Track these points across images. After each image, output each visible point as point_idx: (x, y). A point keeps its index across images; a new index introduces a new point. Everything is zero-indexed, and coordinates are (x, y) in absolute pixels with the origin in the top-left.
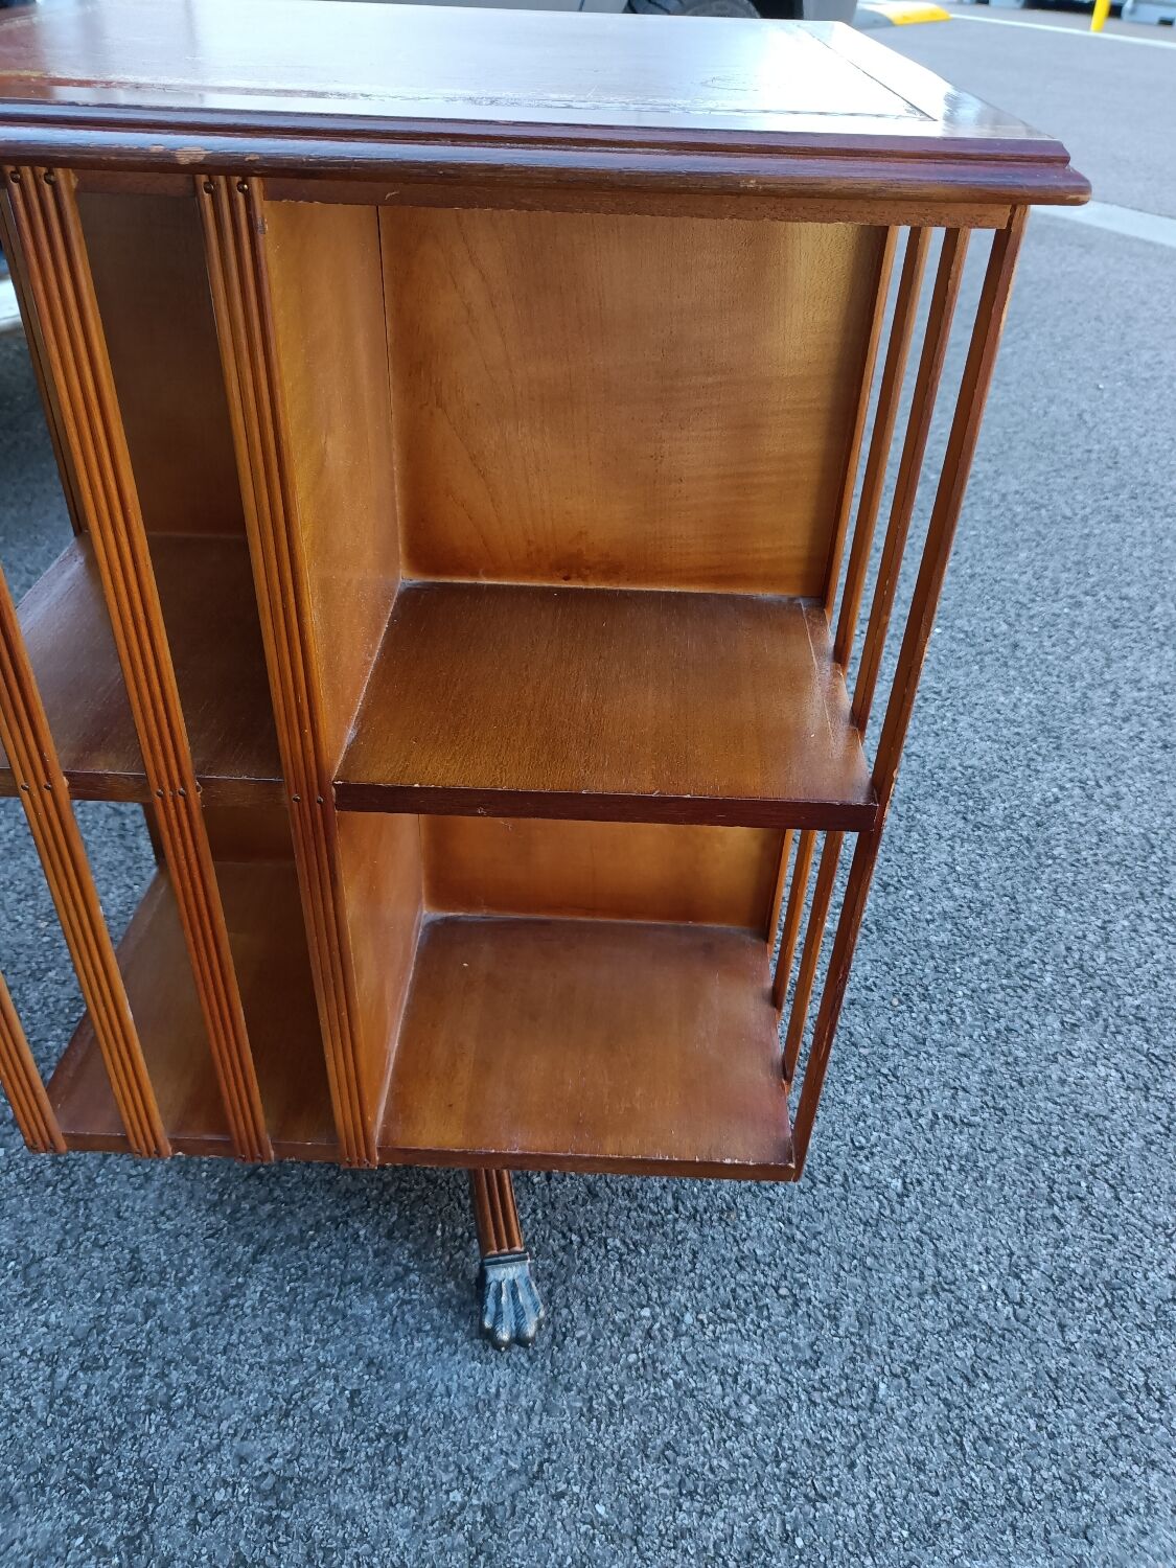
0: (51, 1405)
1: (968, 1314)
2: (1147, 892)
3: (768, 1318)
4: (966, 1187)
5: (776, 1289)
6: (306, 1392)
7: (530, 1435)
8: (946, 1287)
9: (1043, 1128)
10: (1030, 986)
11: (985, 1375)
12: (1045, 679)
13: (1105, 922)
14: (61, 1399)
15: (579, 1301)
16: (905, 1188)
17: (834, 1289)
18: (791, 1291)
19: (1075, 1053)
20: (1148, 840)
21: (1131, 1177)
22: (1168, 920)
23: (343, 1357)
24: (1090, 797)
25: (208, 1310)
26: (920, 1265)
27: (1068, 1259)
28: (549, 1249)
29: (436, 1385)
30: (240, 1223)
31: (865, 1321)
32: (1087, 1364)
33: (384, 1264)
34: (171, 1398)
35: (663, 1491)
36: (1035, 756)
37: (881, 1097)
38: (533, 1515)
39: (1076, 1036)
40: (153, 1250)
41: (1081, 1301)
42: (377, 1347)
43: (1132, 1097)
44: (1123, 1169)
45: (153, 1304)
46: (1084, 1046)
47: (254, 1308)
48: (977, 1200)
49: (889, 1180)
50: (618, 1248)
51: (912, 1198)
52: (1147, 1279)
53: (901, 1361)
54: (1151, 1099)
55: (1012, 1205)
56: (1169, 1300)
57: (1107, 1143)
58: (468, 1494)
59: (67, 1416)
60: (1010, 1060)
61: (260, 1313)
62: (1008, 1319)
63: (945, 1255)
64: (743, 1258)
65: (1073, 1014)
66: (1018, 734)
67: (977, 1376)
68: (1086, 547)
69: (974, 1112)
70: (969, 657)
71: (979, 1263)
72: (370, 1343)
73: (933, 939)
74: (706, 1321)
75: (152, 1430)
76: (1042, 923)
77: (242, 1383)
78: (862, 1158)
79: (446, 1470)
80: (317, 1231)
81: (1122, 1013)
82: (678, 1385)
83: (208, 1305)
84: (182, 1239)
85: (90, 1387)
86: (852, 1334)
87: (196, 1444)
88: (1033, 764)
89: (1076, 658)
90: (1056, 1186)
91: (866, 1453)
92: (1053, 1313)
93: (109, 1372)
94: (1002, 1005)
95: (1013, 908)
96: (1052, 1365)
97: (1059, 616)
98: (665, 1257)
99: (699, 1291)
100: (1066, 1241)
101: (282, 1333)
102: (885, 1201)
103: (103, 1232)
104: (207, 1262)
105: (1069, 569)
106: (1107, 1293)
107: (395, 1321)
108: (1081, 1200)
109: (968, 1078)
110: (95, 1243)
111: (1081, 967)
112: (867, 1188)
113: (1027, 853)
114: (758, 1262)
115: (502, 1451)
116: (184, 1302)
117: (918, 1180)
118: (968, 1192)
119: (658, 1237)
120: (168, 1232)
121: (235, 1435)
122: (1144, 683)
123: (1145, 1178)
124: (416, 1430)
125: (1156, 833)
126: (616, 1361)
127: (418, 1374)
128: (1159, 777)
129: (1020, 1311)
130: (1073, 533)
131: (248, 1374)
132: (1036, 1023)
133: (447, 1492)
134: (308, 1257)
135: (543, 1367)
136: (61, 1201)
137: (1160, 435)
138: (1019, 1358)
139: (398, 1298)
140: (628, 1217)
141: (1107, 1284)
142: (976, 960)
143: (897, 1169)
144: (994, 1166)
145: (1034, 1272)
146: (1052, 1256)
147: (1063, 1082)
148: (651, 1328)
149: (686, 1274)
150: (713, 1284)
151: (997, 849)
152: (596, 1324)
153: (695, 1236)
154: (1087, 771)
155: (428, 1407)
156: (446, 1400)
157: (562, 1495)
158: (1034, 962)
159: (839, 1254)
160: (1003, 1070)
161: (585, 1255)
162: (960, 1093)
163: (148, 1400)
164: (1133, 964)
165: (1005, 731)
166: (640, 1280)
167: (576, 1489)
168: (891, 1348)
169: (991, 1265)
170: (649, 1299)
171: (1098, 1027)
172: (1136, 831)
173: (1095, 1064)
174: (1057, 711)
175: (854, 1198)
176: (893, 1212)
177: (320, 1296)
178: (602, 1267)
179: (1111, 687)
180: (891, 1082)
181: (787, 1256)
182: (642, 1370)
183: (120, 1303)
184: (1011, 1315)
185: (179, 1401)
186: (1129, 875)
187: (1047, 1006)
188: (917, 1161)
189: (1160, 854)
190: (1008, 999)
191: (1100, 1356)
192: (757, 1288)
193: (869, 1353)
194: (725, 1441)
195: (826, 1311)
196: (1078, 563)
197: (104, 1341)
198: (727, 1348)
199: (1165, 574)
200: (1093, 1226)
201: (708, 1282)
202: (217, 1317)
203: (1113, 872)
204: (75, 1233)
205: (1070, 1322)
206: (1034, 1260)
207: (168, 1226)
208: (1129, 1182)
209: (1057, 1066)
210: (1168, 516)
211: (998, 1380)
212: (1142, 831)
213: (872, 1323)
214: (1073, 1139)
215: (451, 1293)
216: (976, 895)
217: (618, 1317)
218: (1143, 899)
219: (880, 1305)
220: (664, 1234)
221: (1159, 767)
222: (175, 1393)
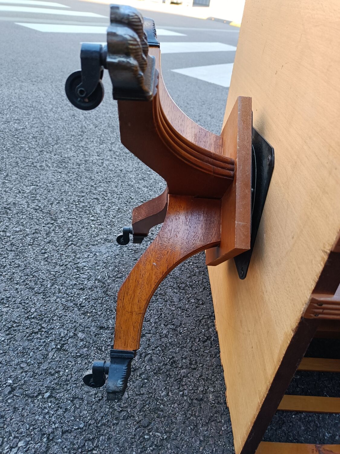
27: (53, 166)
32: (82, 167)
44: (21, 157)
50: (72, 233)
52: (56, 158)
53: (91, 187)
56: (61, 156)
64: (68, 210)
67: (91, 179)
100: (48, 166)
108: (33, 163)
112: (36, 191)
140: (58, 233)
176: (44, 187)
178: (79, 236)
193: (91, 192)
194: (124, 211)
198: (99, 212)
205: (71, 167)
206: (55, 170)
211: (91, 176)
213: (82, 191)
217: (96, 230)
220: (63, 225)
222: (170, 328)
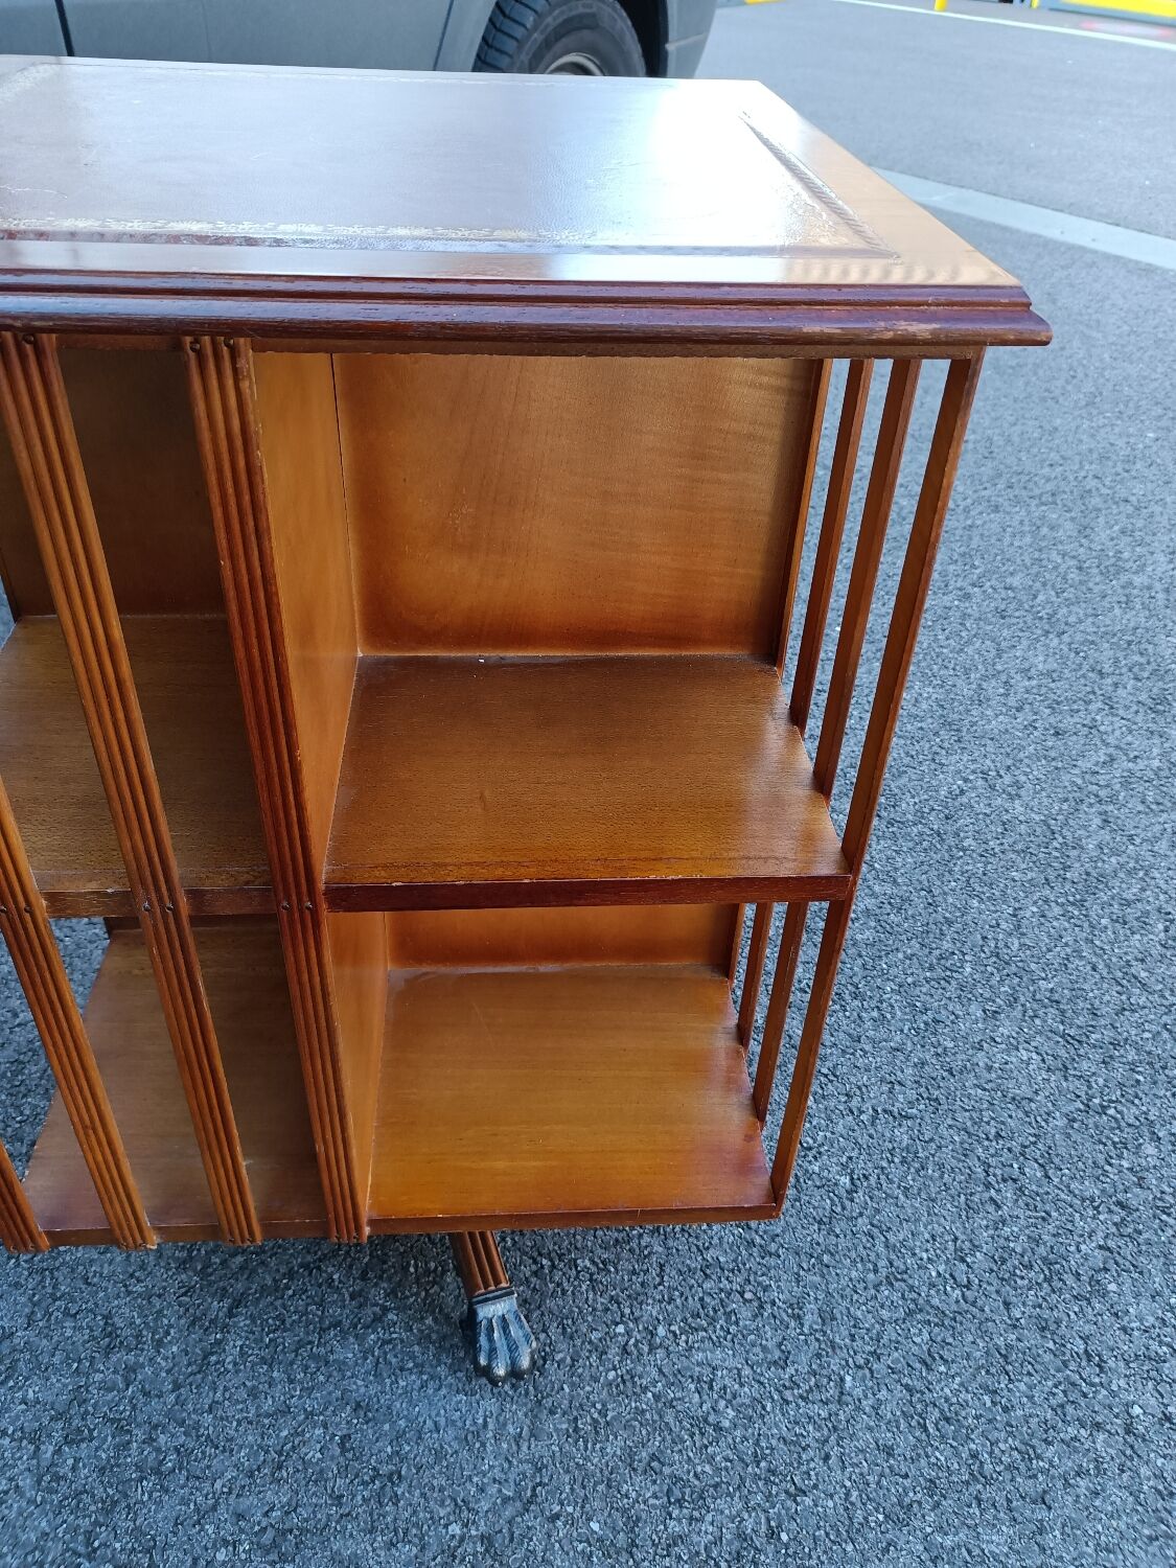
0: (39, 1483)
1: (921, 1301)
2: (1052, 878)
3: (737, 1323)
4: (909, 1178)
5: (742, 1294)
6: (296, 1442)
7: (521, 1462)
8: (899, 1277)
9: (974, 1115)
10: (953, 977)
11: (942, 1357)
12: (942, 672)
13: (1015, 909)
14: (50, 1477)
15: (555, 1325)
16: (853, 1184)
17: (796, 1288)
18: (755, 1294)
19: (997, 1039)
20: (1049, 826)
21: (1057, 1155)
22: (1073, 904)
23: (330, 1403)
24: (992, 787)
25: (190, 1370)
26: (873, 1258)
27: (1007, 1239)
28: (522, 1276)
29: (425, 1422)
30: (213, 1278)
31: (827, 1317)
32: (1032, 1338)
33: (360, 1306)
34: (161, 1463)
35: (651, 1501)
36: (939, 750)
37: (823, 1097)
38: (531, 1540)
39: (998, 1023)
40: (126, 1314)
41: (1022, 1278)
42: (362, 1390)
43: (1053, 1078)
44: (1050, 1148)
45: (131, 1369)
46: (1006, 1032)
47: (235, 1364)
48: (920, 1189)
49: (838, 1177)
50: (589, 1268)
51: (861, 1194)
52: (1079, 1251)
53: (864, 1352)
54: (1070, 1079)
55: (953, 1191)
56: (1100, 1270)
57: (1034, 1124)
58: (467, 1526)
59: (57, 1492)
60: (940, 1050)
61: (242, 1367)
62: (957, 1302)
63: (895, 1246)
64: (707, 1267)
65: (994, 1001)
66: (921, 728)
67: (934, 1359)
68: (971, 539)
69: (911, 1104)
70: (869, 653)
71: (927, 1251)
72: (354, 1387)
73: (859, 937)
74: (678, 1332)
75: (146, 1498)
76: (958, 914)
77: (231, 1440)
78: (810, 1158)
79: (442, 1504)
80: (291, 1279)
81: (1038, 997)
82: (657, 1397)
83: (189, 1364)
84: (155, 1300)
85: (77, 1460)
86: (816, 1331)
87: (192, 1506)
88: (937, 758)
89: (970, 650)
90: (991, 1170)
91: (838, 1445)
92: (998, 1292)
93: (95, 1443)
94: (928, 998)
95: (931, 901)
96: (1001, 1342)
97: (950, 608)
98: (634, 1272)
99: (669, 1303)
100: (1004, 1222)
101: (266, 1386)
102: (835, 1198)
103: (73, 1300)
104: (183, 1321)
105: (956, 561)
106: (1045, 1268)
107: (378, 1363)
108: (1015, 1180)
109: (903, 1072)
110: (66, 1313)
111: (997, 956)
112: (819, 1188)
113: (939, 846)
114: (722, 1269)
115: (495, 1480)
116: (163, 1364)
117: (864, 1175)
118: (911, 1182)
119: (625, 1255)
120: (140, 1295)
121: (230, 1493)
122: (1033, 670)
123: (1070, 1155)
124: (409, 1468)
125: (1055, 820)
126: (597, 1380)
127: (405, 1413)
128: (1053, 763)
129: (968, 1293)
130: (957, 524)
131: (237, 1431)
132: (961, 1013)
133: (446, 1526)
134: (284, 1306)
135: (527, 1393)
136: (26, 1273)
137: (1030, 423)
138: (971, 1338)
139: (379, 1338)
140: (595, 1237)
141: (1044, 1260)
142: (900, 955)
143: (844, 1166)
144: (933, 1156)
145: (978, 1254)
146: (993, 1238)
147: (989, 1069)
148: (626, 1344)
149: (655, 1287)
150: (682, 1294)
151: (911, 844)
152: (574, 1346)
153: (660, 1249)
154: (988, 762)
155: (418, 1444)
156: (435, 1435)
157: (557, 1516)
158: (953, 953)
159: (797, 1254)
160: (934, 1061)
161: (557, 1278)
162: (897, 1087)
163: (139, 1468)
164: (1044, 949)
165: (909, 727)
166: (612, 1297)
167: (570, 1509)
168: (853, 1341)
169: (938, 1251)
170: (623, 1315)
171: (1017, 1013)
172: (1037, 818)
173: (1017, 1049)
174: (956, 704)
175: (807, 1198)
176: (844, 1208)
177: (300, 1345)
178: (575, 1287)
179: (1004, 678)
180: (831, 1081)
181: (748, 1260)
182: (621, 1386)
183: (98, 1371)
184: (960, 1298)
185: (170, 1464)
186: (1034, 862)
187: (970, 996)
188: (862, 1157)
189: (1061, 840)
190: (933, 991)
191: (1043, 1329)
192: (723, 1295)
193: (833, 1348)
194: (706, 1447)
195: (790, 1311)
196: (963, 555)
197: (86, 1412)
198: (700, 1356)
199: (1045, 563)
200: (1027, 1205)
201: (677, 1293)
202: (199, 1376)
203: (1019, 860)
204: (44, 1304)
205: (1014, 1300)
206: (977, 1243)
207: (139, 1288)
208: (1056, 1160)
209: (983, 1053)
210: (1043, 504)
211: (953, 1362)
212: (1043, 818)
213: (833, 1318)
214: (1003, 1123)
215: (430, 1327)
216: (895, 891)
217: (595, 1336)
218: (1048, 884)
219: (840, 1300)
220: (631, 1251)
221: (1053, 754)
222: (165, 1457)
